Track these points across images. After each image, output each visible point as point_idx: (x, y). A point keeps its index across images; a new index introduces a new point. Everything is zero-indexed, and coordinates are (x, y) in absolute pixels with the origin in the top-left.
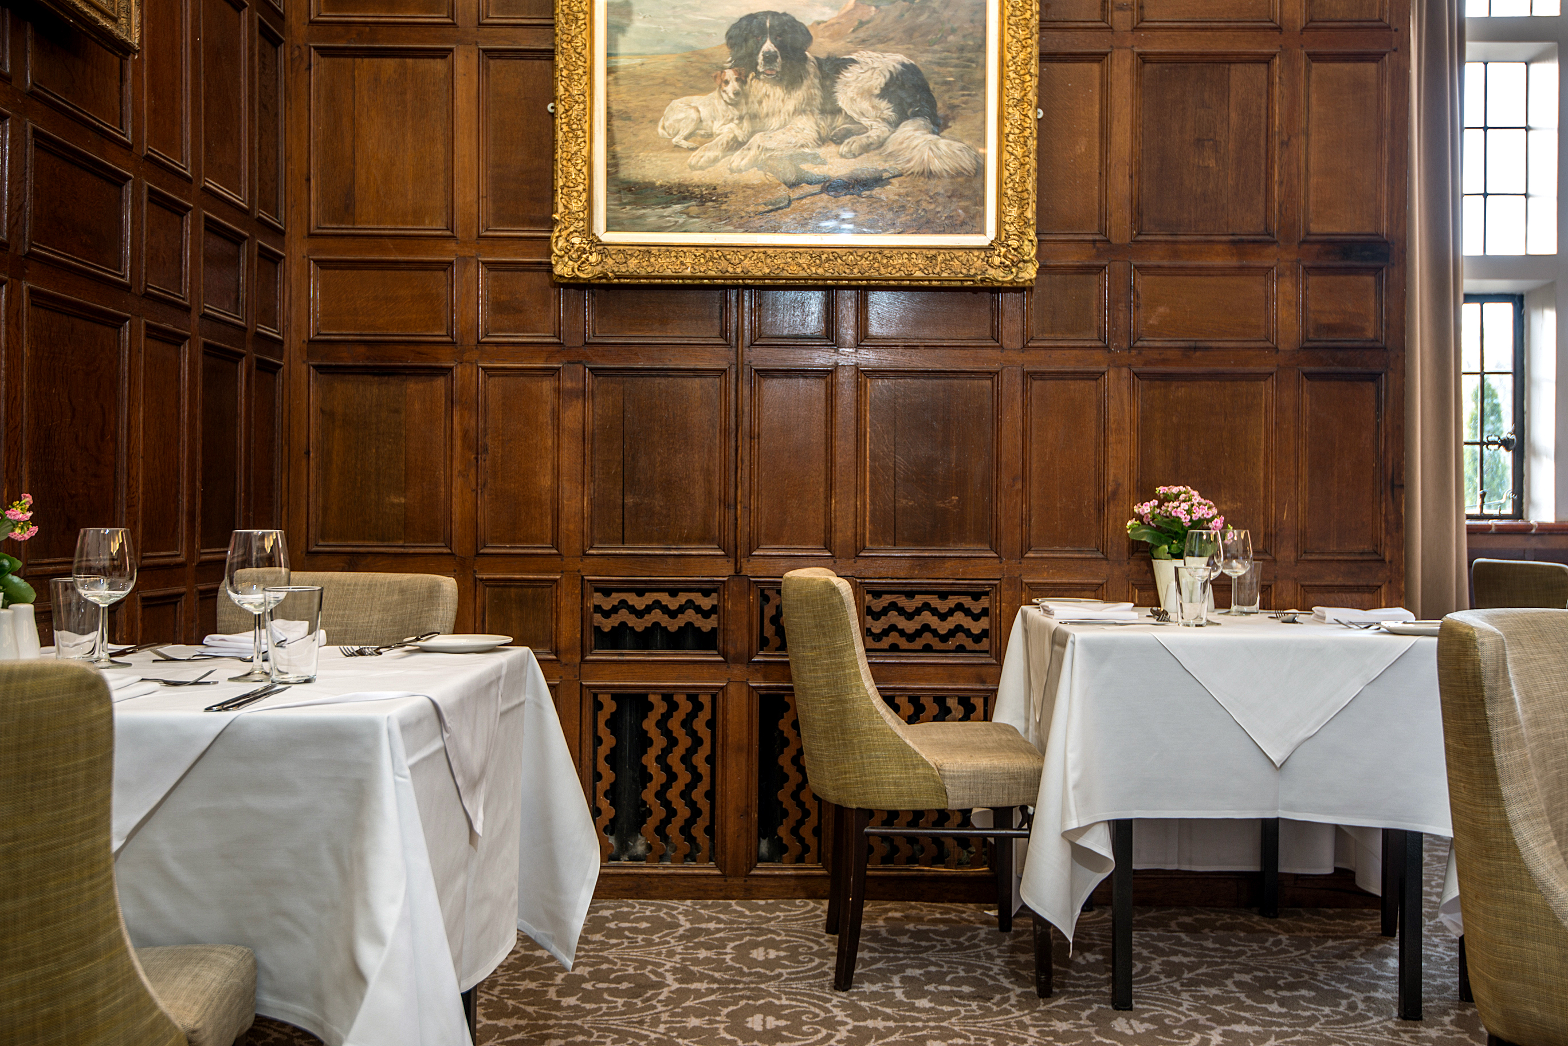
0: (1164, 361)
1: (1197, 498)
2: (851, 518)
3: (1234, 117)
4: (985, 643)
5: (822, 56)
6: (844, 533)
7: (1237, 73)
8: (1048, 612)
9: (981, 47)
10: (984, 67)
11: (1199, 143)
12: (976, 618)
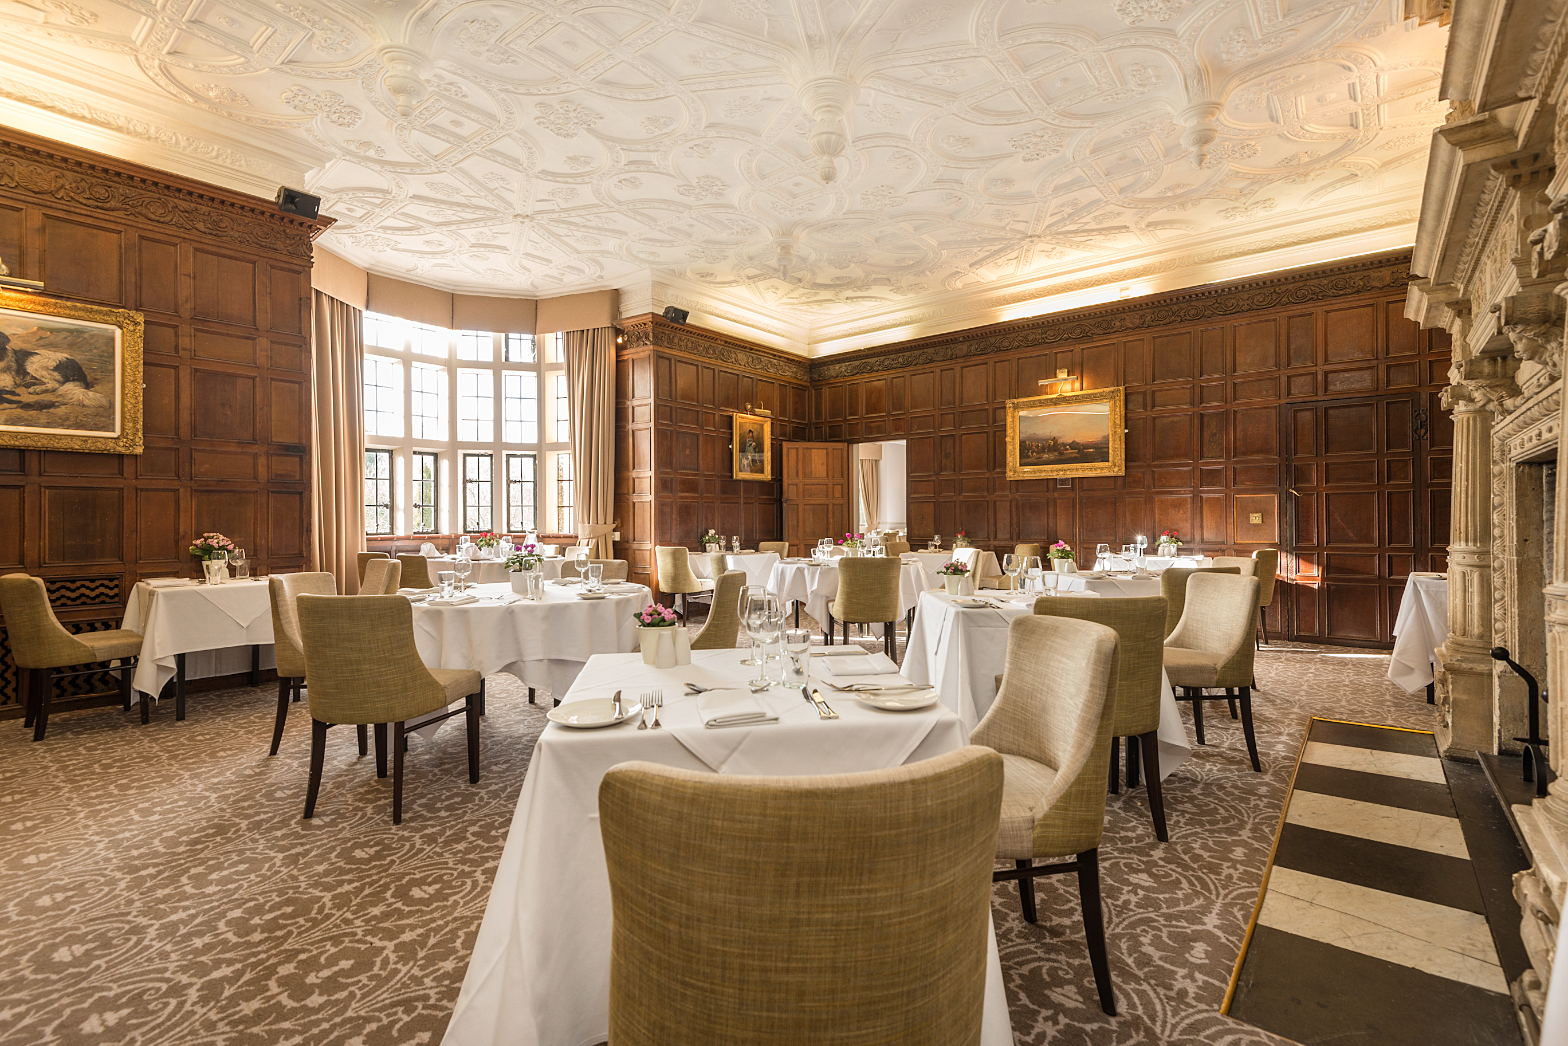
0: (207, 486)
1: (221, 537)
2: (36, 550)
3: (238, 397)
4: (116, 599)
5: (17, 349)
6: (31, 555)
7: (239, 381)
8: (148, 584)
9: (112, 355)
10: (114, 364)
11: (223, 405)
12: (111, 589)
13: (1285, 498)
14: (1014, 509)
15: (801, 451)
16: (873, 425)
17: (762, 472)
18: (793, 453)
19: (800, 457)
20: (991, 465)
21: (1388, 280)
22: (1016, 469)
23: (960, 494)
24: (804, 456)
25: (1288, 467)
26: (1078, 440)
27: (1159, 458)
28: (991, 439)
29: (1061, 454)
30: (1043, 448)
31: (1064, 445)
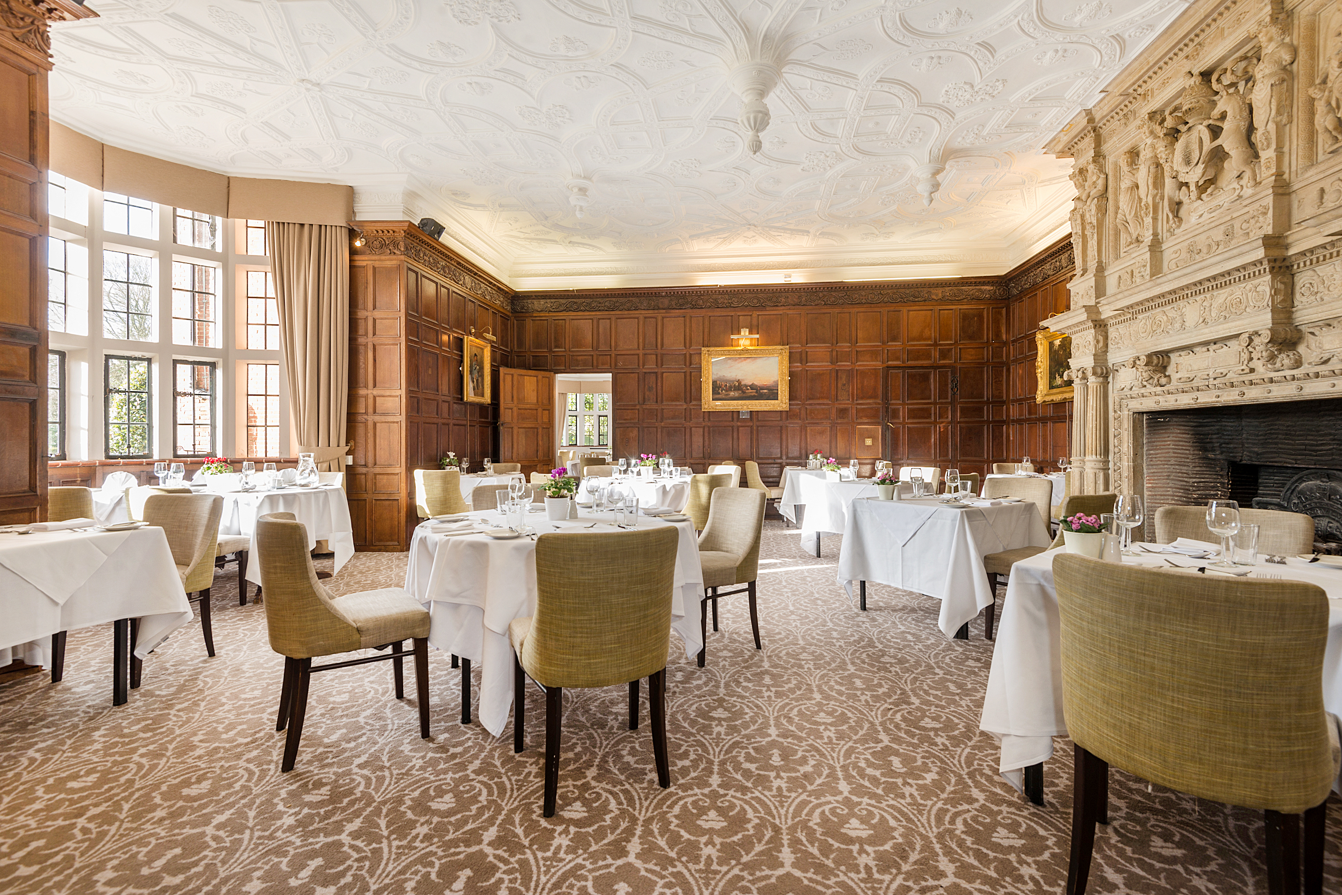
13: (886, 428)
14: (706, 434)
15: (515, 377)
16: (579, 358)
17: (483, 396)
18: (509, 378)
19: (515, 383)
20: (688, 399)
21: (940, 296)
22: (710, 403)
23: (662, 421)
24: (518, 382)
25: (887, 408)
26: (756, 383)
27: (810, 399)
28: (688, 378)
29: (744, 392)
30: (731, 387)
31: (746, 386)
